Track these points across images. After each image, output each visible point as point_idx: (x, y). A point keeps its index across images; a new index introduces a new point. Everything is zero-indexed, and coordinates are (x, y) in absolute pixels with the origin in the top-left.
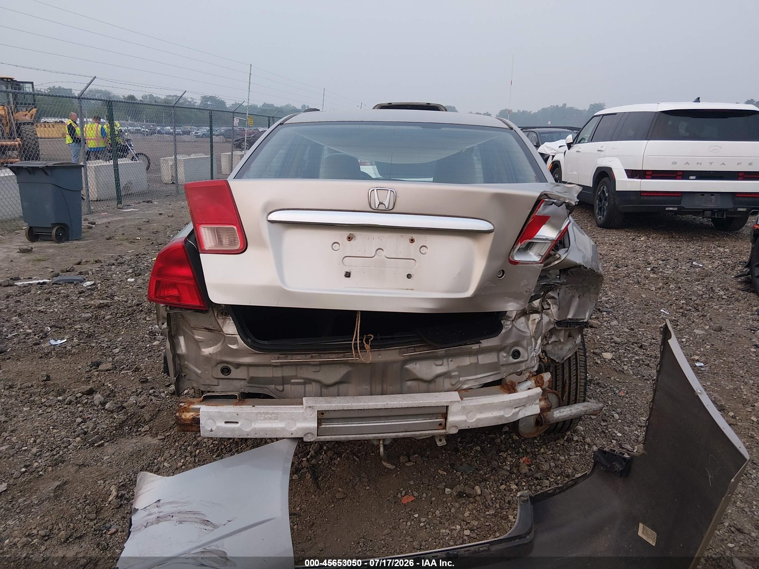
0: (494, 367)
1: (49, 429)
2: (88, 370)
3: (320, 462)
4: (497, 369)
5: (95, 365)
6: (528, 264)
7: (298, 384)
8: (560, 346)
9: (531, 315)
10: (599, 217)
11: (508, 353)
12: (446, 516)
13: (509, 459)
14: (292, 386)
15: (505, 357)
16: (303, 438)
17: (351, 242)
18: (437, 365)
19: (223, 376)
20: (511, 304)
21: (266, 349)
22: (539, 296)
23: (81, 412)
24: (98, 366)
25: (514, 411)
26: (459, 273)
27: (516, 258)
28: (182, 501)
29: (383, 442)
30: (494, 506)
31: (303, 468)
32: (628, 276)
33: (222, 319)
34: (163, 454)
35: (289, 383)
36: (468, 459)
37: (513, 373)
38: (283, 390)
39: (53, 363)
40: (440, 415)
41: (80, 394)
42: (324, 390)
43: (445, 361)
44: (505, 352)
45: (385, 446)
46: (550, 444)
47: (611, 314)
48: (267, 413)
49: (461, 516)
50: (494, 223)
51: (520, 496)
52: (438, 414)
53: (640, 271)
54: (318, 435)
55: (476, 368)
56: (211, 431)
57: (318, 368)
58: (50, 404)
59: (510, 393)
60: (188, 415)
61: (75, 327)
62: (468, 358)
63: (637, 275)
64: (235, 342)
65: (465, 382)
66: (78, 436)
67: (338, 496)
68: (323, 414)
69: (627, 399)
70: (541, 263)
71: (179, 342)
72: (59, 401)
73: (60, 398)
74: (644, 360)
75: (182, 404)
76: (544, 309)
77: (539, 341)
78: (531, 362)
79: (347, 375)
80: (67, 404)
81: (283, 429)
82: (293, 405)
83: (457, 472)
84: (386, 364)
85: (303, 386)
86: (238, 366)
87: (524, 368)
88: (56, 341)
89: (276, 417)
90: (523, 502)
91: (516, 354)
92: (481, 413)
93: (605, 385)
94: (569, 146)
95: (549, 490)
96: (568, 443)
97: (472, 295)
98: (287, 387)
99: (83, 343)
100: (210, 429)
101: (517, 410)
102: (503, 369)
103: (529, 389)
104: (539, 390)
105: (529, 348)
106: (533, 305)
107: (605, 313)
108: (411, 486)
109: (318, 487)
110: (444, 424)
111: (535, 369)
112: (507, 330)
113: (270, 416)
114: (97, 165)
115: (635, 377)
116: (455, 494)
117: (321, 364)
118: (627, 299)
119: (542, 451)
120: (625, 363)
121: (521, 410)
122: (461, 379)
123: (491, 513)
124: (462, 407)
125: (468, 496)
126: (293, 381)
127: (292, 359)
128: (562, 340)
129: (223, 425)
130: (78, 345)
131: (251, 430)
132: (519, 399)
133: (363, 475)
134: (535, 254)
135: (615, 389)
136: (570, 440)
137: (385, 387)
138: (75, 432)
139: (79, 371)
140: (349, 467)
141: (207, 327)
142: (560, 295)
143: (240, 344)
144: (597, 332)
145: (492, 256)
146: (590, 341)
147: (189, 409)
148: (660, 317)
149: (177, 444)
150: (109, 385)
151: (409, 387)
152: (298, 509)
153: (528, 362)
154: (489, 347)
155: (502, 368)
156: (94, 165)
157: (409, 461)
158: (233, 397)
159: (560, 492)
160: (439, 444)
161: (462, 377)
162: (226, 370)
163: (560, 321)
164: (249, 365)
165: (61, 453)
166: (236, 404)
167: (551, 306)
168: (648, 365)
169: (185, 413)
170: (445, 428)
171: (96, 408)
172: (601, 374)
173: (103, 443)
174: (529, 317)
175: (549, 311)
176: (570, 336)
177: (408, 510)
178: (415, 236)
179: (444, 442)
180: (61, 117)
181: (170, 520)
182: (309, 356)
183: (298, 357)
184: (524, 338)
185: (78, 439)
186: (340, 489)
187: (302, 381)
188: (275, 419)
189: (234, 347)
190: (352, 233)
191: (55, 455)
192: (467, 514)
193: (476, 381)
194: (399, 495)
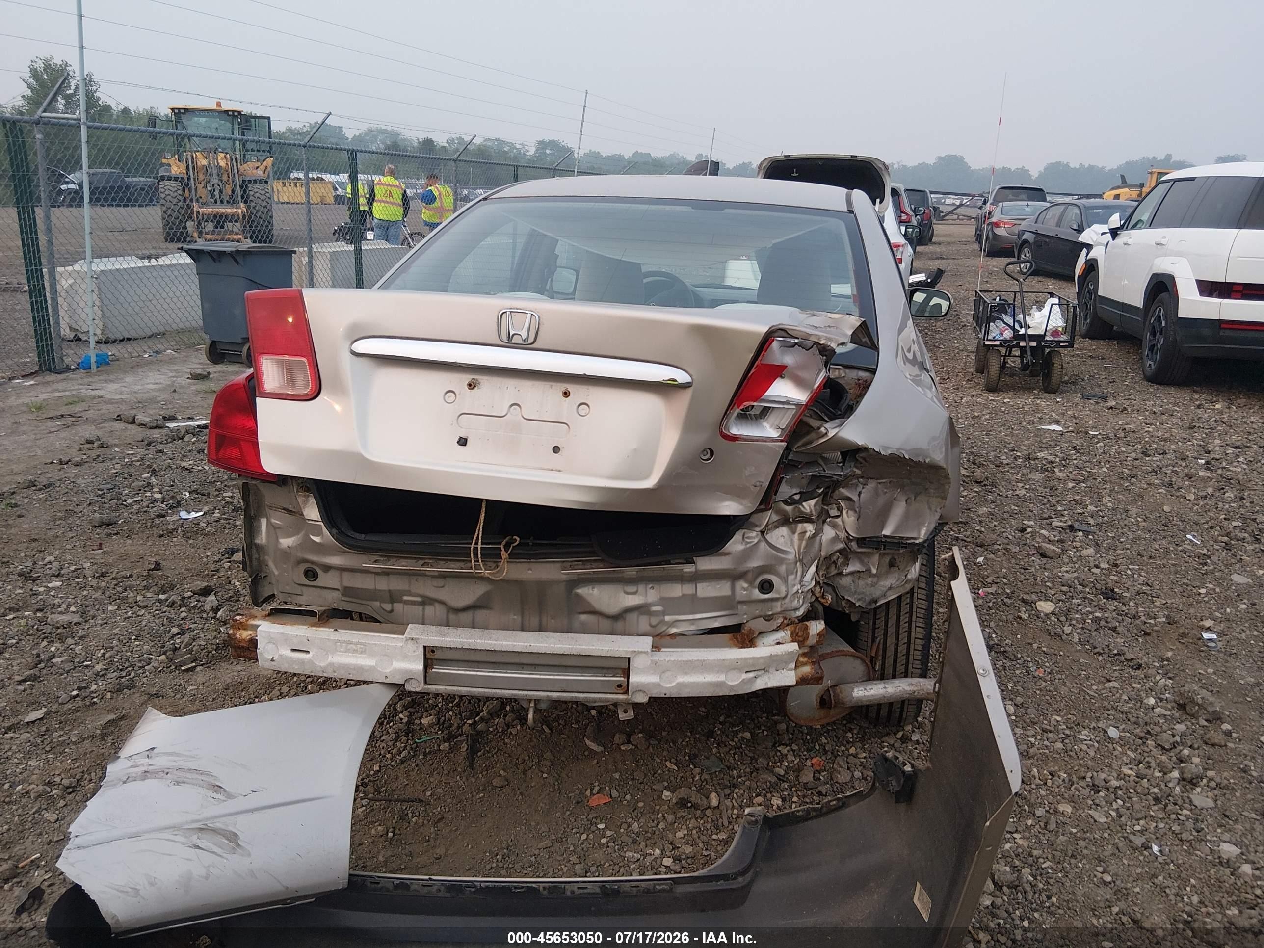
0: (727, 604)
1: (130, 639)
2: (217, 559)
3: (491, 729)
4: (732, 607)
5: (228, 553)
6: (757, 441)
7: (413, 603)
8: (870, 581)
9: (800, 525)
10: (1149, 362)
11: (751, 583)
12: (647, 832)
13: (790, 757)
14: (406, 606)
15: (745, 589)
16: (403, 685)
17: (473, 391)
18: (628, 593)
19: (308, 583)
20: (727, 503)
21: (359, 547)
22: (815, 495)
23: (182, 619)
24: (232, 554)
25: (745, 676)
26: (635, 450)
27: (735, 431)
28: (187, 753)
29: (535, 704)
30: (730, 827)
31: (461, 735)
32: (1156, 472)
33: (305, 496)
34: (270, 692)
35: (400, 601)
36: (723, 750)
37: (760, 617)
38: (392, 611)
39: (175, 545)
40: (620, 672)
41: (190, 594)
42: (452, 617)
43: (641, 588)
44: (746, 581)
45: (537, 711)
46: (869, 742)
47: (1090, 537)
48: (350, 643)
49: (670, 835)
50: (691, 373)
51: (750, 814)
52: (616, 669)
53: (1184, 464)
54: (426, 683)
55: (694, 603)
56: (272, 660)
57: (441, 582)
58: (145, 604)
59: (742, 648)
60: (245, 634)
61: (224, 494)
62: (680, 586)
63: (1173, 471)
64: (319, 533)
65: (673, 624)
66: (165, 653)
67: (496, 782)
68: (433, 651)
69: (1044, 683)
70: (782, 441)
71: (260, 527)
72: (159, 601)
73: (162, 597)
74: (1109, 620)
75: (238, 618)
76: (830, 517)
77: (813, 569)
78: (792, 601)
79: (487, 595)
80: (167, 606)
81: (372, 669)
82: (394, 634)
83: (695, 767)
84: (542, 586)
85: (421, 608)
86: (327, 568)
87: (779, 610)
88: (189, 513)
89: (363, 650)
90: (749, 824)
91: (766, 585)
92: (686, 674)
93: (1015, 656)
94: (1114, 233)
95: (798, 811)
96: (903, 743)
97: (656, 485)
98: (398, 606)
99: (226, 519)
100: (270, 657)
101: (751, 675)
102: (742, 608)
103: (778, 643)
104: (795, 646)
105: (791, 578)
106: (802, 509)
107: (1081, 534)
108: (612, 780)
109: (472, 766)
110: (625, 685)
111: (800, 613)
112: (748, 545)
113: (354, 647)
114: (333, 249)
115: (1079, 648)
116: (674, 801)
117: (443, 576)
118: (1133, 511)
119: (852, 750)
120: (1074, 622)
121: (759, 676)
122: (667, 618)
123: (721, 838)
124: (652, 661)
125: (695, 806)
126: (405, 598)
127: (393, 565)
128: (874, 571)
129: (288, 653)
130: (217, 521)
131: (328, 665)
132: (754, 658)
133: (548, 755)
134: (771, 426)
135: (1031, 664)
136: (905, 739)
137: (544, 620)
138: (163, 647)
139: (205, 560)
140: (531, 740)
141: (286, 507)
142: (862, 495)
143: (324, 536)
144: (1047, 566)
145: (690, 425)
146: (1027, 579)
147: (247, 625)
148: (1180, 548)
149: (295, 679)
150: (237, 584)
151: (583, 624)
152: (428, 794)
153: (787, 600)
154: (712, 570)
155: (739, 607)
156: (329, 250)
157: (629, 742)
158: (312, 614)
159: (816, 817)
160: (622, 716)
161: (668, 615)
162: (310, 573)
163: (864, 539)
164: (342, 569)
165: (133, 674)
166: (313, 625)
167: (844, 512)
168: (1114, 629)
169: (242, 631)
170: (626, 692)
171: (205, 616)
172: (1019, 636)
173: (195, 667)
174: (796, 528)
175: (839, 521)
176: (892, 565)
177: (590, 816)
178: (571, 387)
179: (631, 714)
180: (321, 171)
181: (162, 778)
182: (421, 562)
183: (404, 562)
184: (782, 561)
185: (163, 657)
186: (502, 772)
187: (419, 599)
188: (361, 653)
189: (317, 539)
190: (476, 377)
191: (122, 677)
192: (680, 834)
193: (693, 624)
194: (588, 793)
